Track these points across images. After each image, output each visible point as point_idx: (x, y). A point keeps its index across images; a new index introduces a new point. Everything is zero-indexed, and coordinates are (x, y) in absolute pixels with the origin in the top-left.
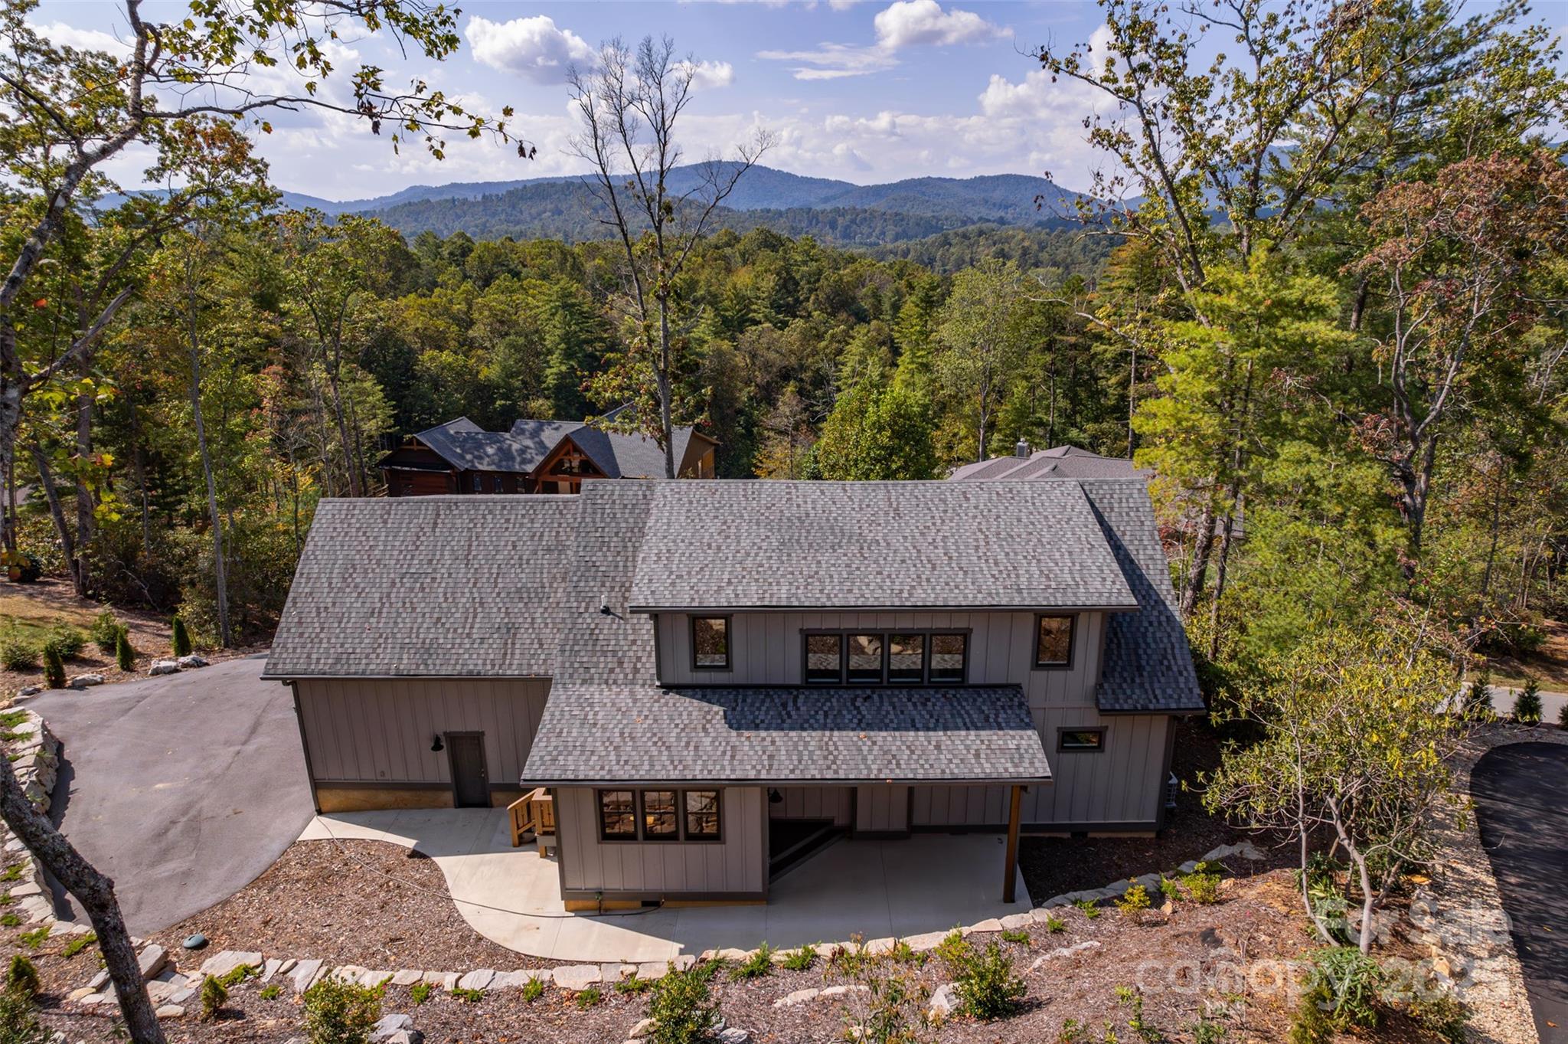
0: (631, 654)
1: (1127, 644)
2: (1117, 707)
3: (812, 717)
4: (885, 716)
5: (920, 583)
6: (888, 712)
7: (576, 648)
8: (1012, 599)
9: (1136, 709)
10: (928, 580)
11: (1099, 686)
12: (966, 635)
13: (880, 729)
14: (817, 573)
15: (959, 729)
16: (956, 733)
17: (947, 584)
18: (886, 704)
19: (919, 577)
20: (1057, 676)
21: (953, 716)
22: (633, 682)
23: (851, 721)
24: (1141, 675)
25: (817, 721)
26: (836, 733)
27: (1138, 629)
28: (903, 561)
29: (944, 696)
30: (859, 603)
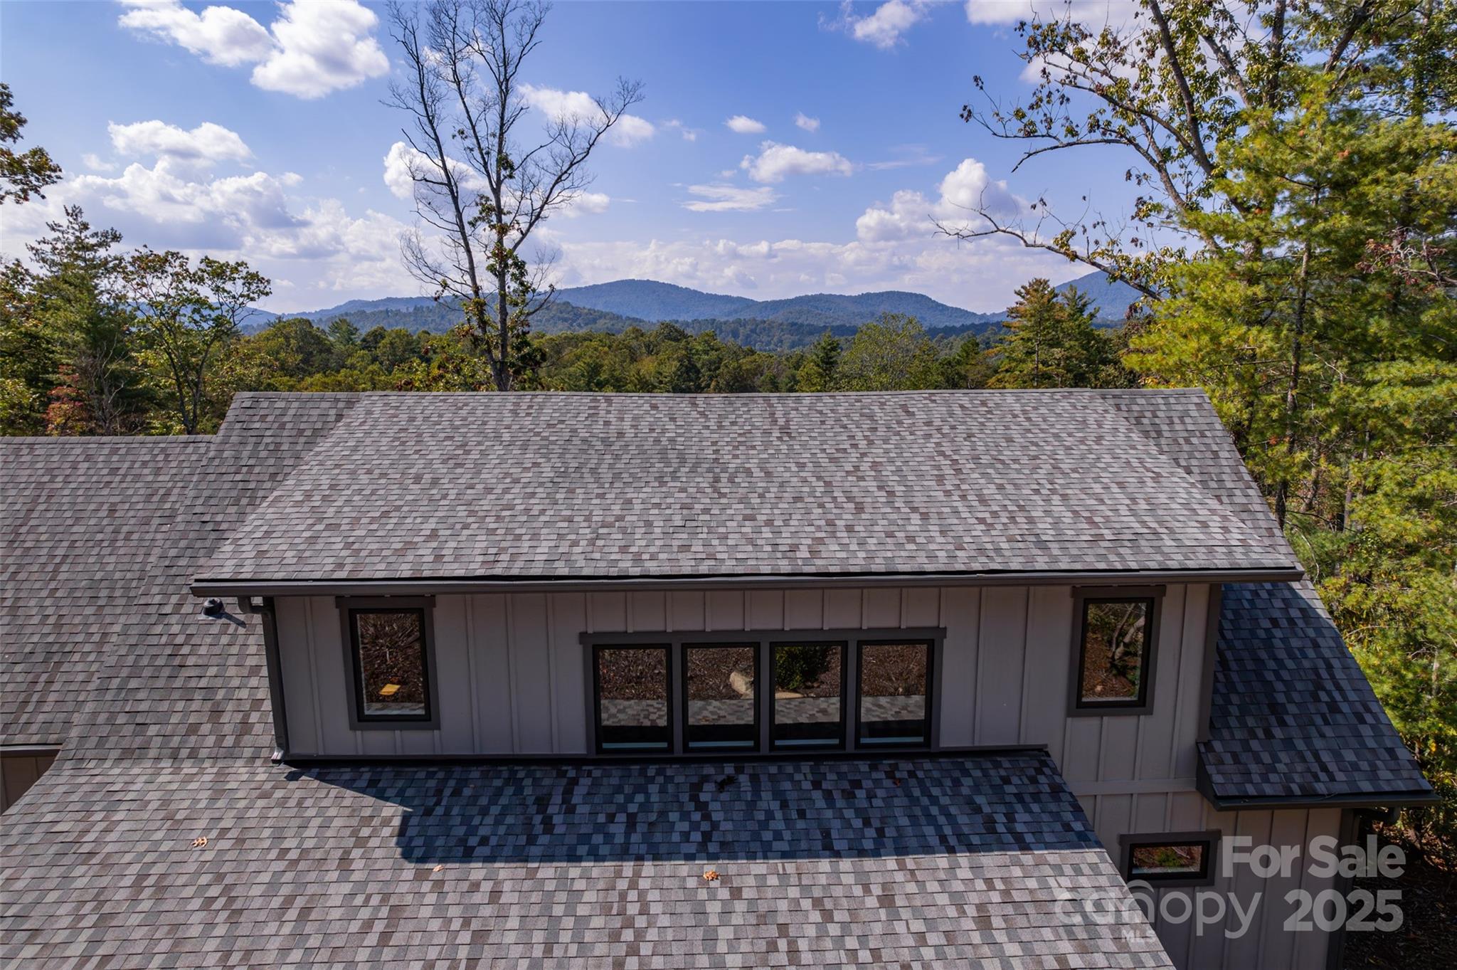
0: (244, 694)
1: (1239, 660)
2: (1251, 790)
3: (599, 828)
4: (764, 825)
5: (833, 534)
6: (770, 815)
7: (133, 684)
8: (1031, 559)
9: (1290, 795)
10: (849, 529)
11: (1203, 747)
12: (931, 641)
13: (752, 856)
14: (620, 518)
15: (928, 850)
16: (926, 860)
17: (890, 535)
18: (766, 796)
19: (830, 523)
20: (1119, 727)
21: (912, 817)
22: (231, 755)
23: (686, 836)
24: (1282, 723)
25: (609, 838)
26: (648, 868)
27: (1252, 632)
28: (798, 499)
29: (890, 775)
30: (703, 569)
